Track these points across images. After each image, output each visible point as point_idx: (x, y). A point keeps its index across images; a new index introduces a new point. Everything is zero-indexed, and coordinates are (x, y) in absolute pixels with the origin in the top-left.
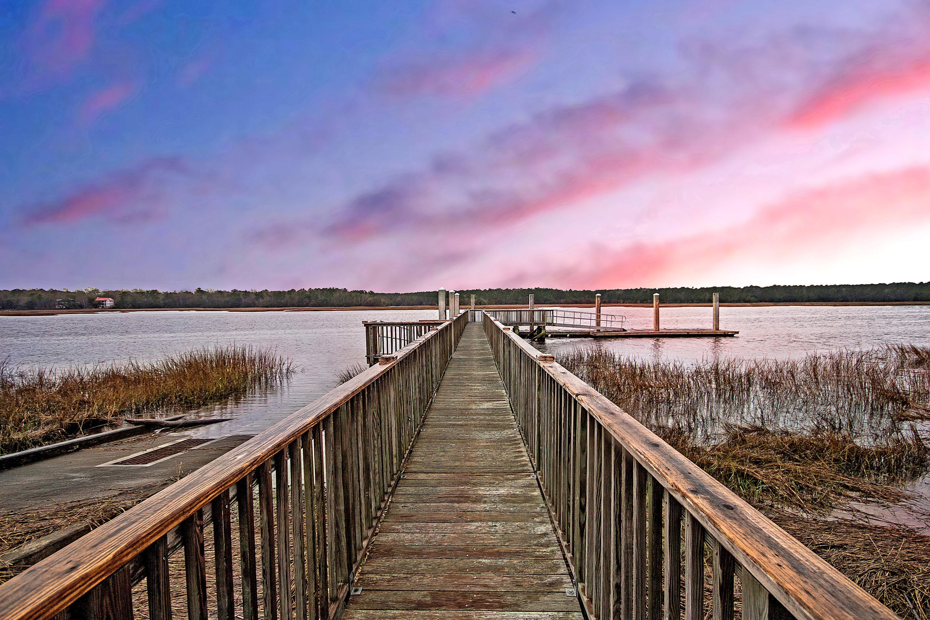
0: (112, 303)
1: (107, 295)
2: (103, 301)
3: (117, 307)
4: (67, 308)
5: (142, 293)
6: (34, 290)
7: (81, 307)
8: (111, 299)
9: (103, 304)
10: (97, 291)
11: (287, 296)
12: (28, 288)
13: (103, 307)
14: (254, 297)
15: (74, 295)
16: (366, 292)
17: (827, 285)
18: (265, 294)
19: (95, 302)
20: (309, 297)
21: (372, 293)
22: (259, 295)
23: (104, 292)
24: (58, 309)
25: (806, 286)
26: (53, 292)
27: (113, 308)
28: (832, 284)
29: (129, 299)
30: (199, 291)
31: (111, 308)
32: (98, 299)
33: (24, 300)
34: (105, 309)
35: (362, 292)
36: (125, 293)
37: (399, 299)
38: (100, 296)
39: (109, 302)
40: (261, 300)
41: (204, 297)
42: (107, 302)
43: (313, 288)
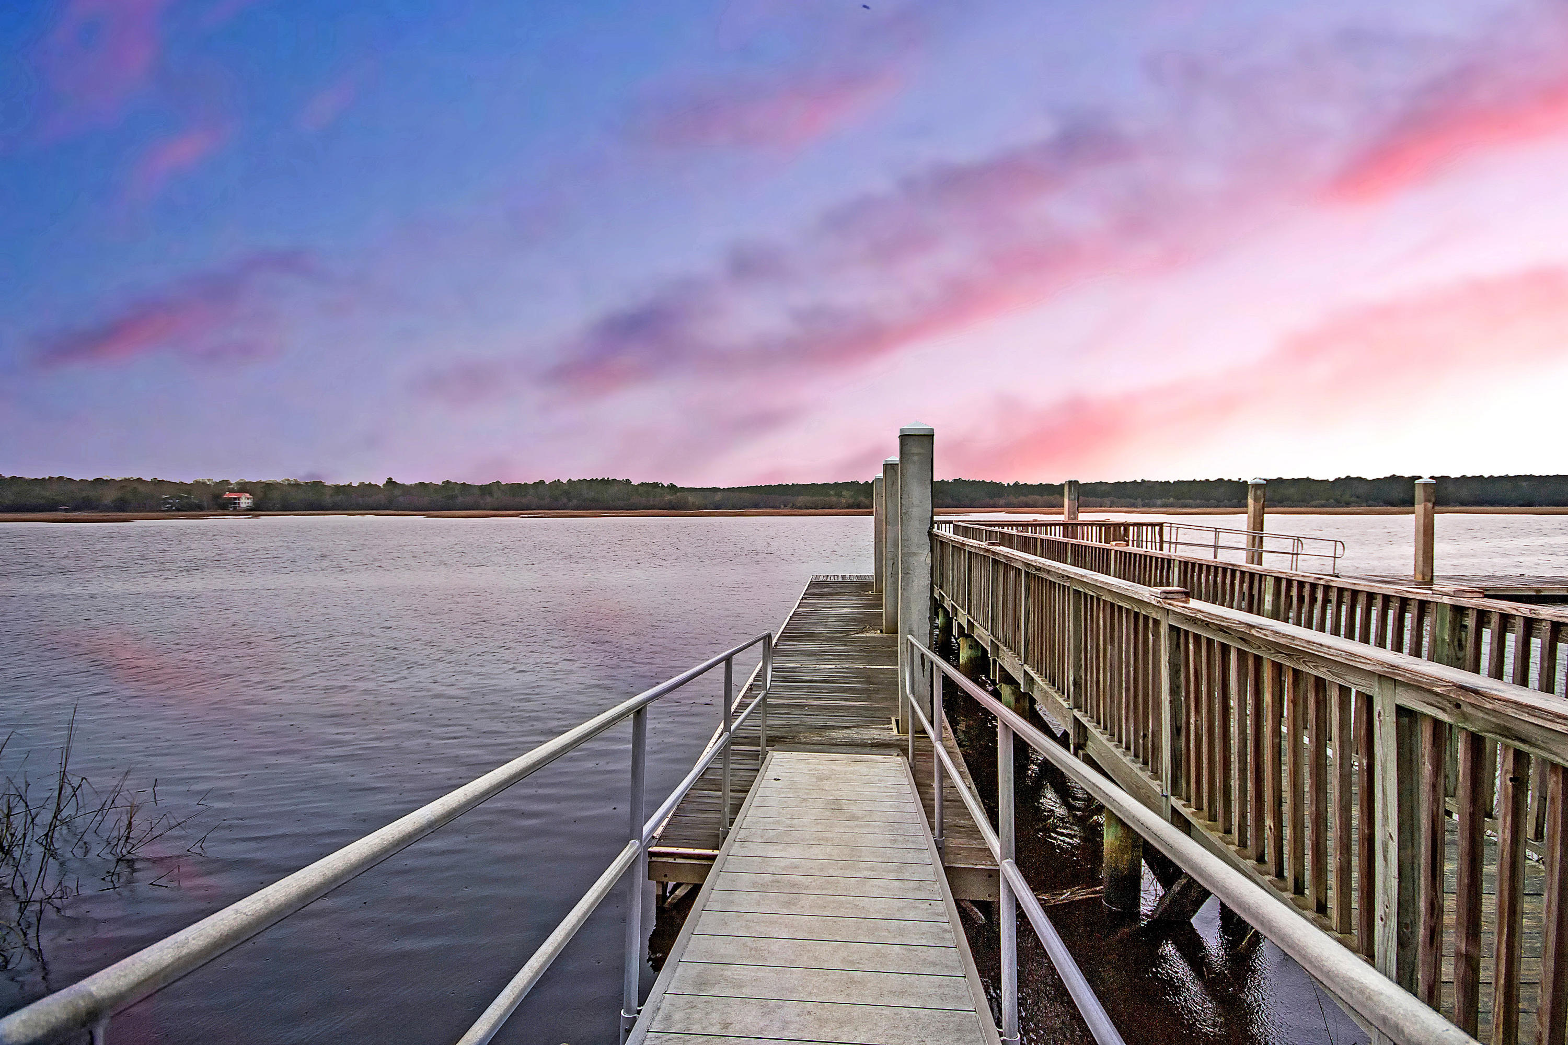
0: (250, 501)
1: (244, 487)
2: (235, 499)
3: (256, 510)
4: (178, 510)
5: (297, 485)
6: (128, 479)
7: (200, 507)
8: (247, 495)
9: (235, 504)
10: (226, 482)
11: (532, 492)
12: (118, 478)
13: (235, 508)
14: (477, 492)
15: (189, 488)
16: (663, 485)
17: (1491, 476)
18: (495, 488)
19: (220, 501)
20: (567, 493)
21: (672, 487)
22: (485, 490)
23: (238, 483)
24: (163, 511)
25: (1452, 477)
26: (157, 483)
27: (251, 510)
28: (1503, 475)
29: (275, 495)
30: (390, 482)
31: (248, 510)
32: (228, 495)
33: (110, 496)
34: (238, 512)
35: (656, 485)
36: (269, 486)
37: (718, 497)
38: (232, 491)
39: (245, 501)
40: (489, 499)
41: (397, 492)
42: (242, 501)
43: (575, 479)
